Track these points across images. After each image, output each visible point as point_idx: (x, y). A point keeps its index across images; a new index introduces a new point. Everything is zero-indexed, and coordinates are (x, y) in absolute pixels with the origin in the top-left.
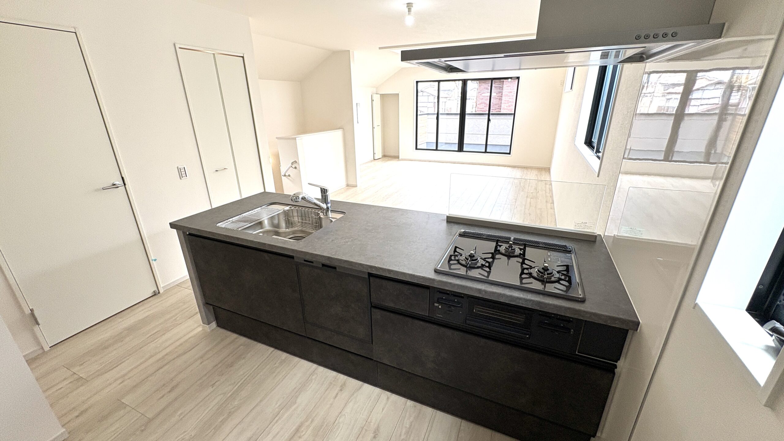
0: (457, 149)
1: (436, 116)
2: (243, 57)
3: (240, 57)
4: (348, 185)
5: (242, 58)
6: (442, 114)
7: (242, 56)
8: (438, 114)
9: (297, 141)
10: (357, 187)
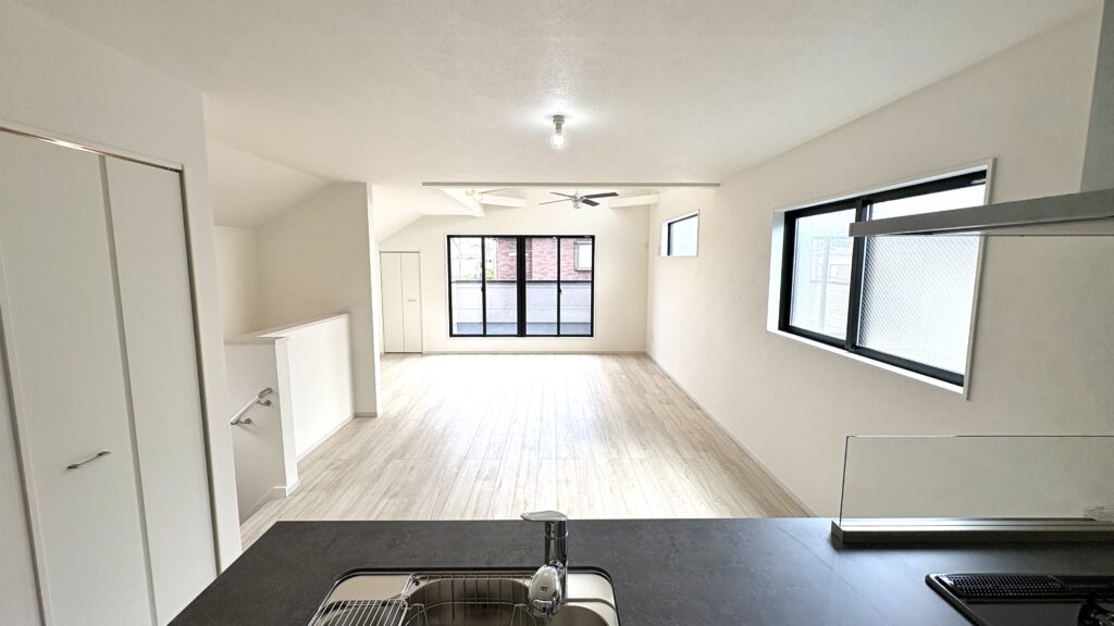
0: (516, 333)
1: (481, 285)
2: (181, 173)
3: (171, 170)
4: (356, 416)
5: (177, 174)
6: (490, 282)
7: (180, 168)
8: (484, 282)
9: (276, 346)
10: (376, 416)
